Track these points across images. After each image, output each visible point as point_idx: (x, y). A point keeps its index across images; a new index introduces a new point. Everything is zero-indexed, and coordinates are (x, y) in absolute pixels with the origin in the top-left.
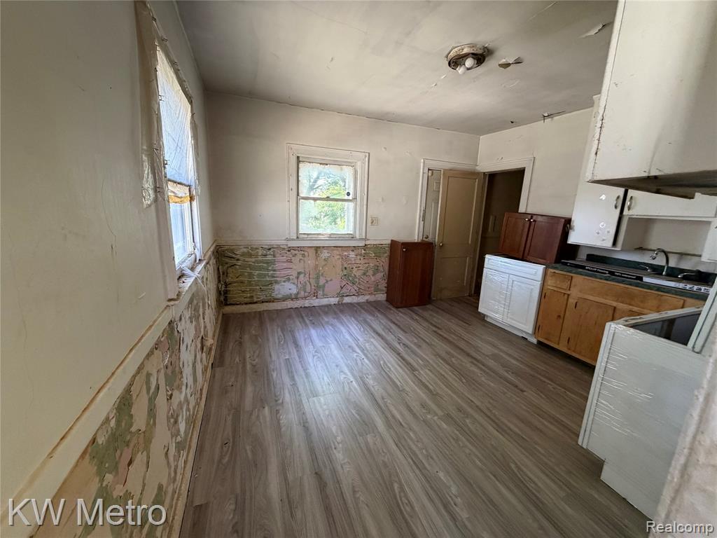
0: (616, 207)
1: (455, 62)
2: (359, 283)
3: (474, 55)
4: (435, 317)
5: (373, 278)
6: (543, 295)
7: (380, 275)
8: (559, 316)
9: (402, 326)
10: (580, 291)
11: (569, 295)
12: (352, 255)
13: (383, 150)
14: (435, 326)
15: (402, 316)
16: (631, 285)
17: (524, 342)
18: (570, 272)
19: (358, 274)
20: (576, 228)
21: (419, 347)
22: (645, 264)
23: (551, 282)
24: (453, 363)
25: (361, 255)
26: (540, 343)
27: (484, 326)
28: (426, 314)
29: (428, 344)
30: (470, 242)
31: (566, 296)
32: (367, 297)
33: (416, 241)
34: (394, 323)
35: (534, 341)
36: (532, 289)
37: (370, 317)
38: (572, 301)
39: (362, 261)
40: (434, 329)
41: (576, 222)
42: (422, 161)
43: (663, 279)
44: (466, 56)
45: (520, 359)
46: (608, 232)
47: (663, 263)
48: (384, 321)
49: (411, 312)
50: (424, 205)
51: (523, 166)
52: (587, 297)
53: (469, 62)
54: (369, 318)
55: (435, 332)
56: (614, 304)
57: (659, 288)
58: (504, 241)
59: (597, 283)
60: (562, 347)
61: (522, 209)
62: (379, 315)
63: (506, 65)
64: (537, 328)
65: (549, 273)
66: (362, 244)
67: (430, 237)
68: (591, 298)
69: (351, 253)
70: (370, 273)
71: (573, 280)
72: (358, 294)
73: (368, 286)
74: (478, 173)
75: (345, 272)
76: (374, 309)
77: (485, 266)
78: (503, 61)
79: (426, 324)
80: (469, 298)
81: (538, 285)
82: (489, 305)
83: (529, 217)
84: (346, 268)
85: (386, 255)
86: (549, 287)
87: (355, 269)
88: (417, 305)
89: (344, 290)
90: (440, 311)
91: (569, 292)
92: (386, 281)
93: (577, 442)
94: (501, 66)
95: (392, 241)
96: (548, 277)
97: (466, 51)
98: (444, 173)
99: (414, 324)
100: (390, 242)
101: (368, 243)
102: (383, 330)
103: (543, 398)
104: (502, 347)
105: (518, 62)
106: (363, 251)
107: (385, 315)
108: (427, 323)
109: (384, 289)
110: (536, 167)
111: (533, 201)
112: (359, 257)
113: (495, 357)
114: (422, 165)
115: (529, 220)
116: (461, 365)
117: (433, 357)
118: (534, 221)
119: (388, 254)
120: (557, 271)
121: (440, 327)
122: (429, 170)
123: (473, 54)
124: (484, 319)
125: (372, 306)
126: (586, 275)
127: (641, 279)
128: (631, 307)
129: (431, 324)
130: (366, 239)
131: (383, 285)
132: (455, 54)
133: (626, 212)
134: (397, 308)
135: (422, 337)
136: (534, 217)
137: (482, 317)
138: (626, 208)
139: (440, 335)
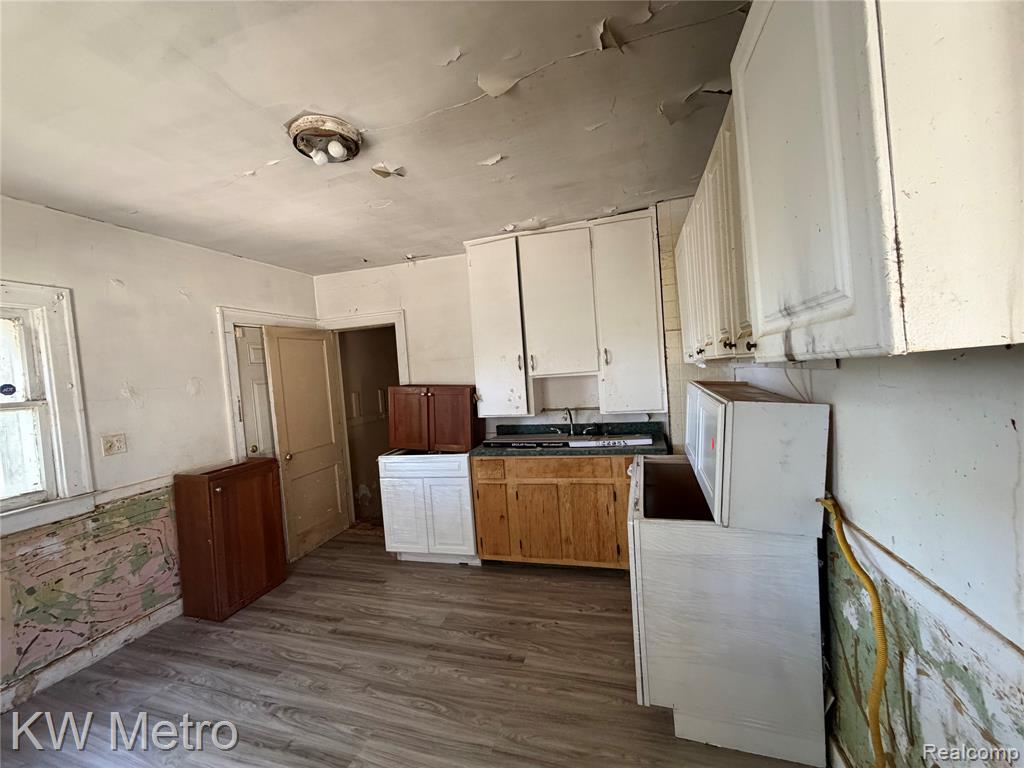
0: (520, 368)
1: (307, 141)
2: (91, 611)
3: (345, 141)
4: (316, 599)
6: (475, 495)
7: (154, 566)
8: (502, 517)
9: (256, 663)
10: (517, 476)
11: (506, 485)
12: (52, 546)
13: (115, 283)
14: (329, 619)
15: (245, 636)
16: (564, 454)
17: (466, 573)
18: (501, 455)
19: (83, 587)
20: (483, 397)
21: (322, 690)
22: (552, 426)
23: (480, 474)
24: (406, 682)
25: (85, 536)
26: (484, 562)
27: (403, 572)
28: (295, 602)
29: (339, 672)
30: (334, 441)
31: (503, 487)
32: (123, 636)
33: (234, 463)
34: (234, 665)
35: (477, 562)
36: (460, 490)
37: (157, 690)
38: (511, 492)
39: (93, 550)
40: (330, 626)
41: (481, 391)
42: (218, 309)
43: (584, 440)
44: (330, 136)
45: (480, 603)
46: (520, 398)
47: (568, 422)
48: (202, 674)
49: (260, 614)
50: (237, 392)
51: (392, 321)
52: (525, 481)
53: (335, 149)
54: (153, 692)
55: (334, 632)
56: (555, 481)
57: (590, 451)
58: (396, 429)
59: (532, 461)
60: (517, 558)
61: (403, 380)
62: (179, 666)
63: (386, 174)
64: (479, 544)
65: (475, 463)
67: (261, 448)
68: (531, 481)
69: (45, 542)
70: (124, 569)
71: (506, 464)
72: (91, 639)
73: (123, 604)
74: (324, 331)
76: (159, 657)
77: (381, 475)
78: (380, 165)
79: (306, 626)
80: (351, 531)
81: (466, 482)
82: (401, 535)
83: (425, 390)
84: (31, 591)
85: (163, 512)
86: (480, 482)
87: (68, 581)
88: (266, 591)
90: (318, 581)
91: (505, 482)
92: (175, 571)
93: (636, 703)
94: (377, 171)
95: (176, 477)
96: (475, 468)
97: (330, 126)
98: (268, 333)
99: (286, 641)
100: (169, 481)
101: (101, 500)
102: (213, 704)
103: (545, 653)
104: (451, 598)
105: (400, 173)
106: (91, 526)
107: (197, 657)
108: (308, 623)
109: (173, 590)
110: (408, 323)
111: (416, 367)
112: (77, 544)
113: (451, 622)
114: (218, 316)
115: (426, 394)
116: (418, 676)
117: (361, 696)
118: (433, 395)
119: (170, 506)
120: (484, 458)
121: (338, 616)
122: (235, 326)
123: (341, 135)
124: (397, 560)
125: (150, 650)
126: (519, 455)
127: (566, 445)
128: (570, 479)
129: (317, 618)
130: (95, 492)
131: (168, 581)
132: (309, 125)
133: (531, 373)
134: (221, 619)
135: (316, 661)
136: (431, 390)
137: (393, 559)
138: (530, 369)
139: (348, 634)
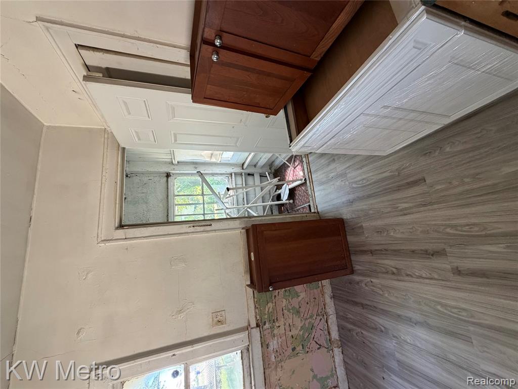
2: (311, 317)
5: (303, 295)
12: (274, 344)
13: (82, 336)
19: (298, 323)
25: (272, 328)
32: (328, 299)
39: (281, 322)
66: (256, 333)
69: (271, 348)
70: (295, 302)
72: (324, 314)
73: (312, 300)
75: (299, 348)
84: (294, 349)
87: (295, 332)
89: (322, 341)
101: (253, 323)
106: (267, 326)
112: (276, 332)
130: (248, 328)
